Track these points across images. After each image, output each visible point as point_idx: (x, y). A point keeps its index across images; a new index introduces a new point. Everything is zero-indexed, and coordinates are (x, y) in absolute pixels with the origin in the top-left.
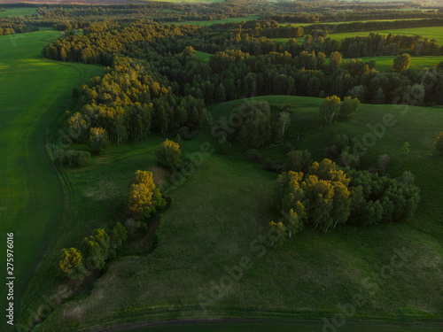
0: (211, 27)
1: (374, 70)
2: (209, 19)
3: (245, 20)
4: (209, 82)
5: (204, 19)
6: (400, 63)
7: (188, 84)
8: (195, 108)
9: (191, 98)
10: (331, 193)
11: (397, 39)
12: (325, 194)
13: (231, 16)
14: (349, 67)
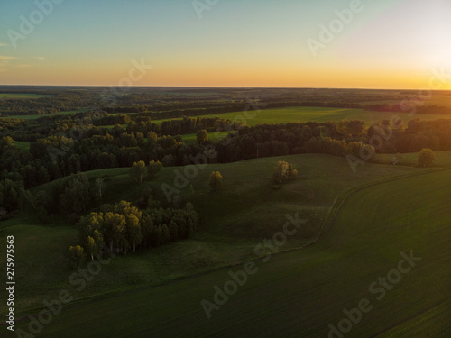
0: (38, 120)
1: (180, 143)
2: (37, 113)
3: (74, 113)
4: (29, 166)
5: (31, 113)
6: (201, 137)
7: (6, 171)
8: (13, 190)
9: (8, 181)
10: (124, 221)
11: (203, 120)
12: (119, 223)
13: (62, 110)
14: (161, 142)
